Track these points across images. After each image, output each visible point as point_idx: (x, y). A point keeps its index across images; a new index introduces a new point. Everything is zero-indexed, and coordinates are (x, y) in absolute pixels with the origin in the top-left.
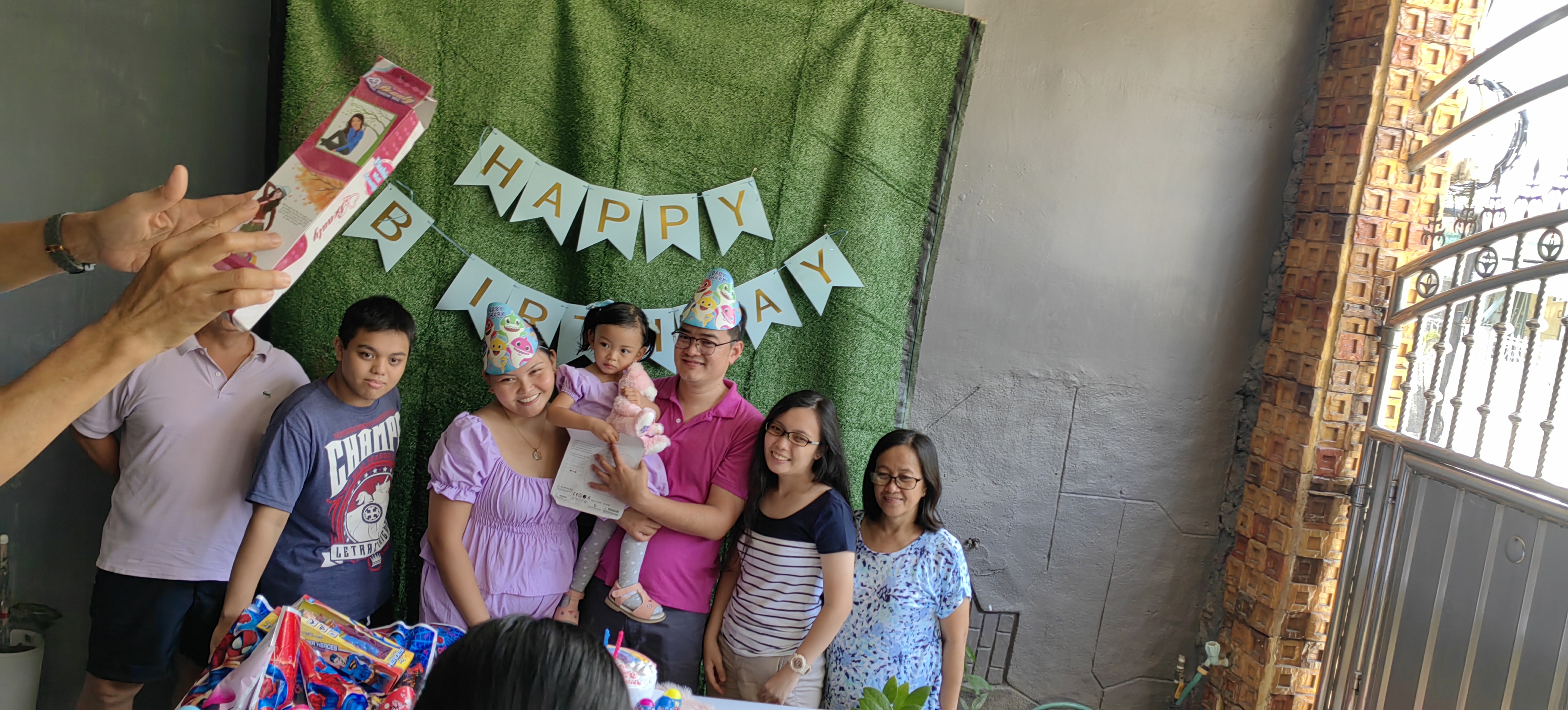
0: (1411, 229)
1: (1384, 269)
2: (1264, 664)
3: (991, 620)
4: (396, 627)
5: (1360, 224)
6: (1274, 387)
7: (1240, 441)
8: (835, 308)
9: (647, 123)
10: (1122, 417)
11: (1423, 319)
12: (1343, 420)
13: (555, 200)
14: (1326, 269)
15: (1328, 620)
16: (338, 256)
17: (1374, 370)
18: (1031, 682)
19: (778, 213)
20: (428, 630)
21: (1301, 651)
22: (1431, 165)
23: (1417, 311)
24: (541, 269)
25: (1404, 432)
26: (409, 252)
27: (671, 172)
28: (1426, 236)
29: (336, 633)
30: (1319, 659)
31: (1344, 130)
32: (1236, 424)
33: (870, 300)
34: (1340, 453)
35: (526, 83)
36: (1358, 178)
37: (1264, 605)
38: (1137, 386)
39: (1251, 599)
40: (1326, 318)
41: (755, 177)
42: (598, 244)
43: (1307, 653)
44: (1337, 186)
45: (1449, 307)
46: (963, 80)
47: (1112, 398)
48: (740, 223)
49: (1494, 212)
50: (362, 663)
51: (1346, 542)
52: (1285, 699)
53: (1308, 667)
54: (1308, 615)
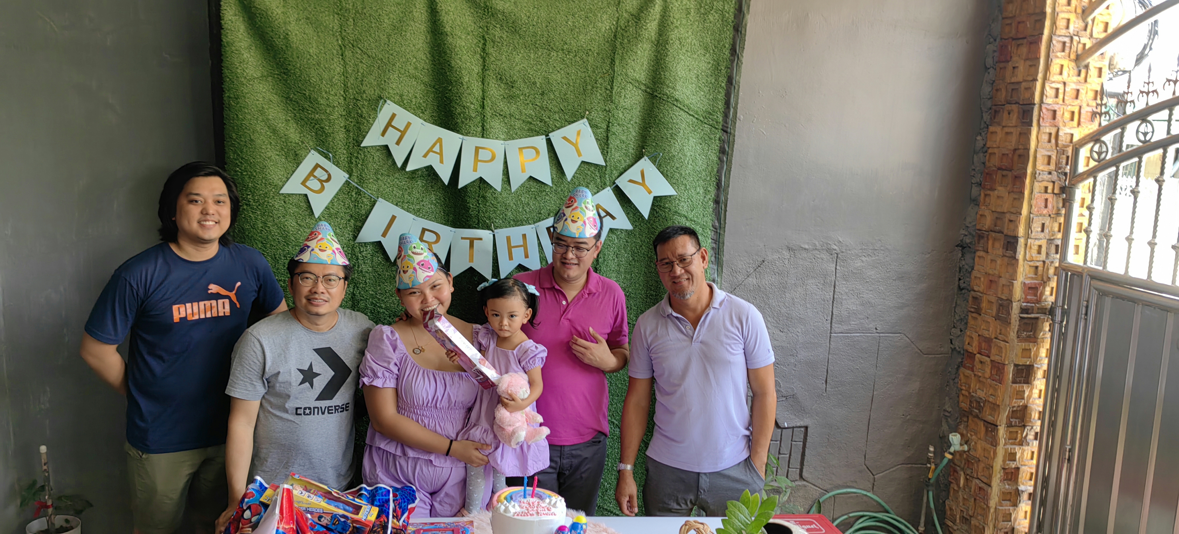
0: (1082, 111)
1: (1064, 143)
2: (996, 446)
3: (787, 433)
4: (361, 489)
5: (1044, 110)
6: (986, 239)
7: (962, 281)
8: (657, 213)
9: (502, 85)
10: (873, 272)
11: (1098, 178)
12: (1041, 259)
13: (438, 151)
14: (1020, 147)
15: (1041, 409)
16: (278, 210)
17: (1062, 220)
18: (821, 477)
19: (607, 145)
20: (385, 488)
21: (1022, 434)
22: (1094, 61)
23: (1093, 173)
24: (431, 204)
25: (1089, 264)
26: (332, 202)
27: (524, 121)
28: (1094, 115)
29: (320, 499)
30: (1036, 439)
31: (1025, 40)
32: (958, 269)
33: (682, 204)
34: (1040, 284)
35: (408, 63)
36: (1040, 76)
37: (992, 403)
38: (882, 248)
39: (981, 399)
40: (1024, 183)
41: (587, 119)
42: (474, 182)
43: (1027, 434)
44: (1023, 84)
45: (1118, 168)
46: (740, 29)
47: (864, 259)
48: (579, 155)
49: (1148, 93)
50: (342, 520)
51: (1050, 352)
52: (1013, 471)
53: (1028, 445)
54: (1025, 407)
